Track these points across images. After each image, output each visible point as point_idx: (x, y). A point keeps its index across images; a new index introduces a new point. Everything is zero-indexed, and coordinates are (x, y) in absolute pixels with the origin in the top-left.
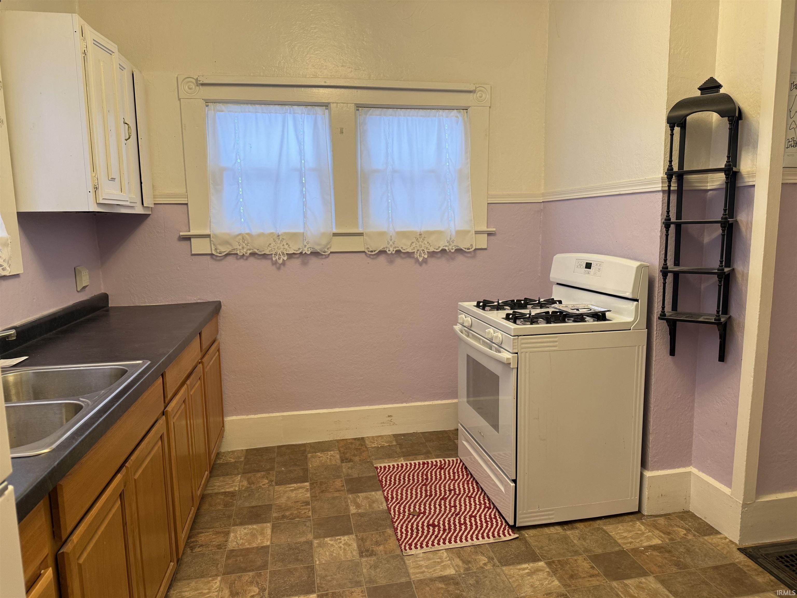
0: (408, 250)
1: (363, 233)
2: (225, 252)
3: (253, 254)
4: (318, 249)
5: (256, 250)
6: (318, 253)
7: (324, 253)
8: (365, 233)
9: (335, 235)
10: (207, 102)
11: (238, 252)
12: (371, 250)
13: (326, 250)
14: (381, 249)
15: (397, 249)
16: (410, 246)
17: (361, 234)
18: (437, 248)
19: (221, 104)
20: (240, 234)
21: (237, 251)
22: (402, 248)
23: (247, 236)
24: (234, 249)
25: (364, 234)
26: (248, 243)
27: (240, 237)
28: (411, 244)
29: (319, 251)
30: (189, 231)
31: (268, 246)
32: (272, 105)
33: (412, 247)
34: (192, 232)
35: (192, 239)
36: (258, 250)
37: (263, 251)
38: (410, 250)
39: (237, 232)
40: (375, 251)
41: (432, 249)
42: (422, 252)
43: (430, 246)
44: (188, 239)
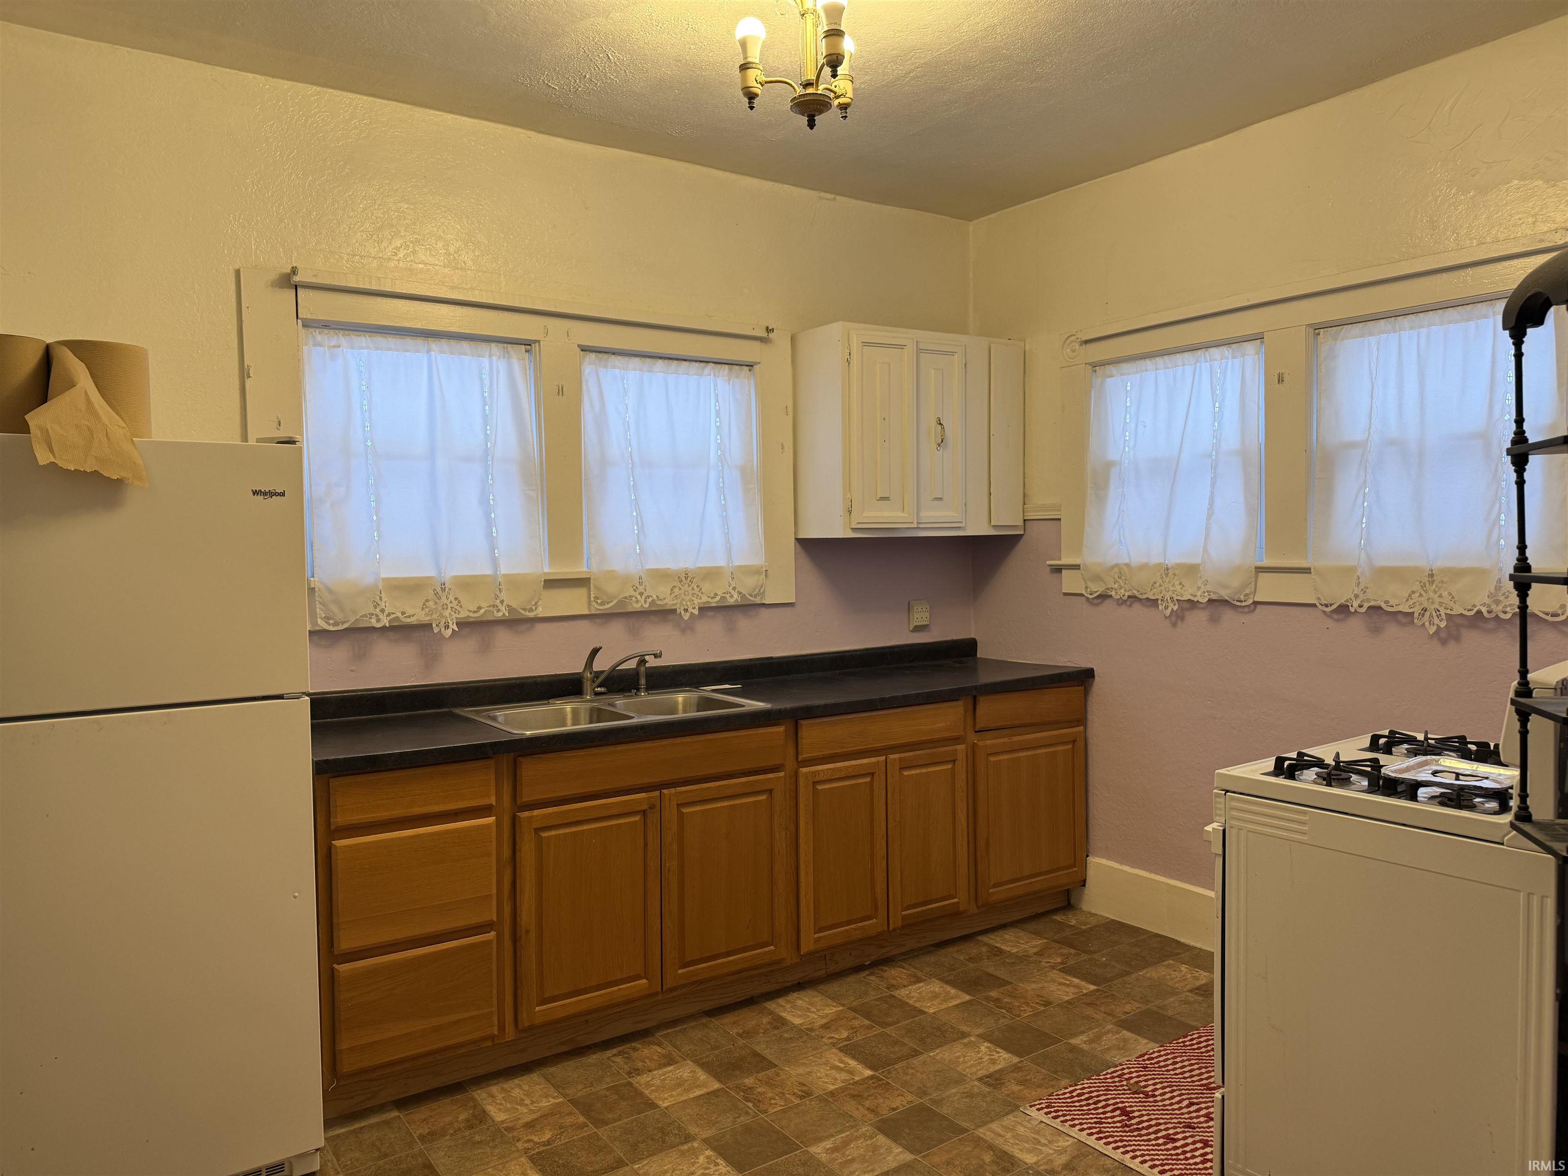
0: (1401, 608)
1: (1310, 569)
2: (1097, 591)
3: (1133, 598)
4: (1225, 594)
5: (1135, 592)
6: (1226, 601)
7: (1238, 604)
8: (1314, 569)
9: (1260, 570)
10: (1095, 366)
11: (1113, 593)
12: (1324, 602)
13: (1242, 597)
14: (1343, 601)
15: (1372, 603)
16: (1407, 600)
17: (1307, 571)
18: (1470, 607)
19: (1111, 366)
20: (1117, 565)
21: (1111, 591)
22: (1387, 602)
23: (1125, 568)
24: (1108, 589)
25: (1312, 570)
26: (1126, 580)
27: (1116, 570)
28: (1410, 596)
29: (1227, 598)
30: (1060, 560)
31: (1153, 586)
32: (1178, 353)
33: (1411, 602)
34: (1064, 561)
35: (1063, 571)
36: (1138, 591)
37: (1145, 593)
38: (1407, 607)
39: (1114, 562)
40: (1331, 605)
41: (1458, 610)
42: (1434, 613)
43: (1454, 602)
44: (1058, 570)
